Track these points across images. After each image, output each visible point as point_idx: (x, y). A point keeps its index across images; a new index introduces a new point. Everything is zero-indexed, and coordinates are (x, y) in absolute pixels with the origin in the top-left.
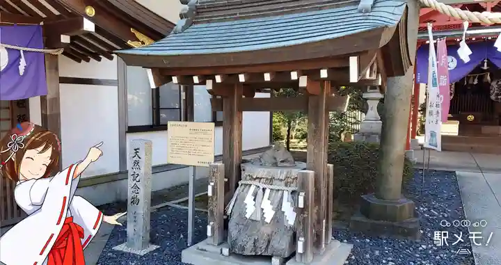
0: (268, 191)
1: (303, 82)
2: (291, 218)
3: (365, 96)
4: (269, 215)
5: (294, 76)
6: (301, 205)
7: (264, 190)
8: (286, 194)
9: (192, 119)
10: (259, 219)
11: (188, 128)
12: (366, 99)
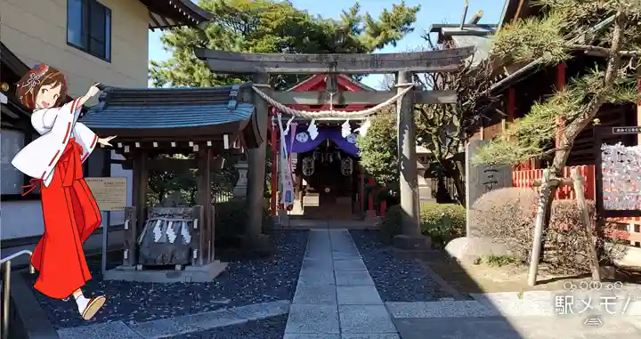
0: (171, 224)
1: (196, 149)
2: (187, 238)
3: (236, 166)
4: (172, 238)
5: (191, 144)
6: (195, 226)
7: (168, 222)
8: (184, 224)
9: (109, 176)
10: (165, 241)
11: (102, 183)
12: (238, 169)
